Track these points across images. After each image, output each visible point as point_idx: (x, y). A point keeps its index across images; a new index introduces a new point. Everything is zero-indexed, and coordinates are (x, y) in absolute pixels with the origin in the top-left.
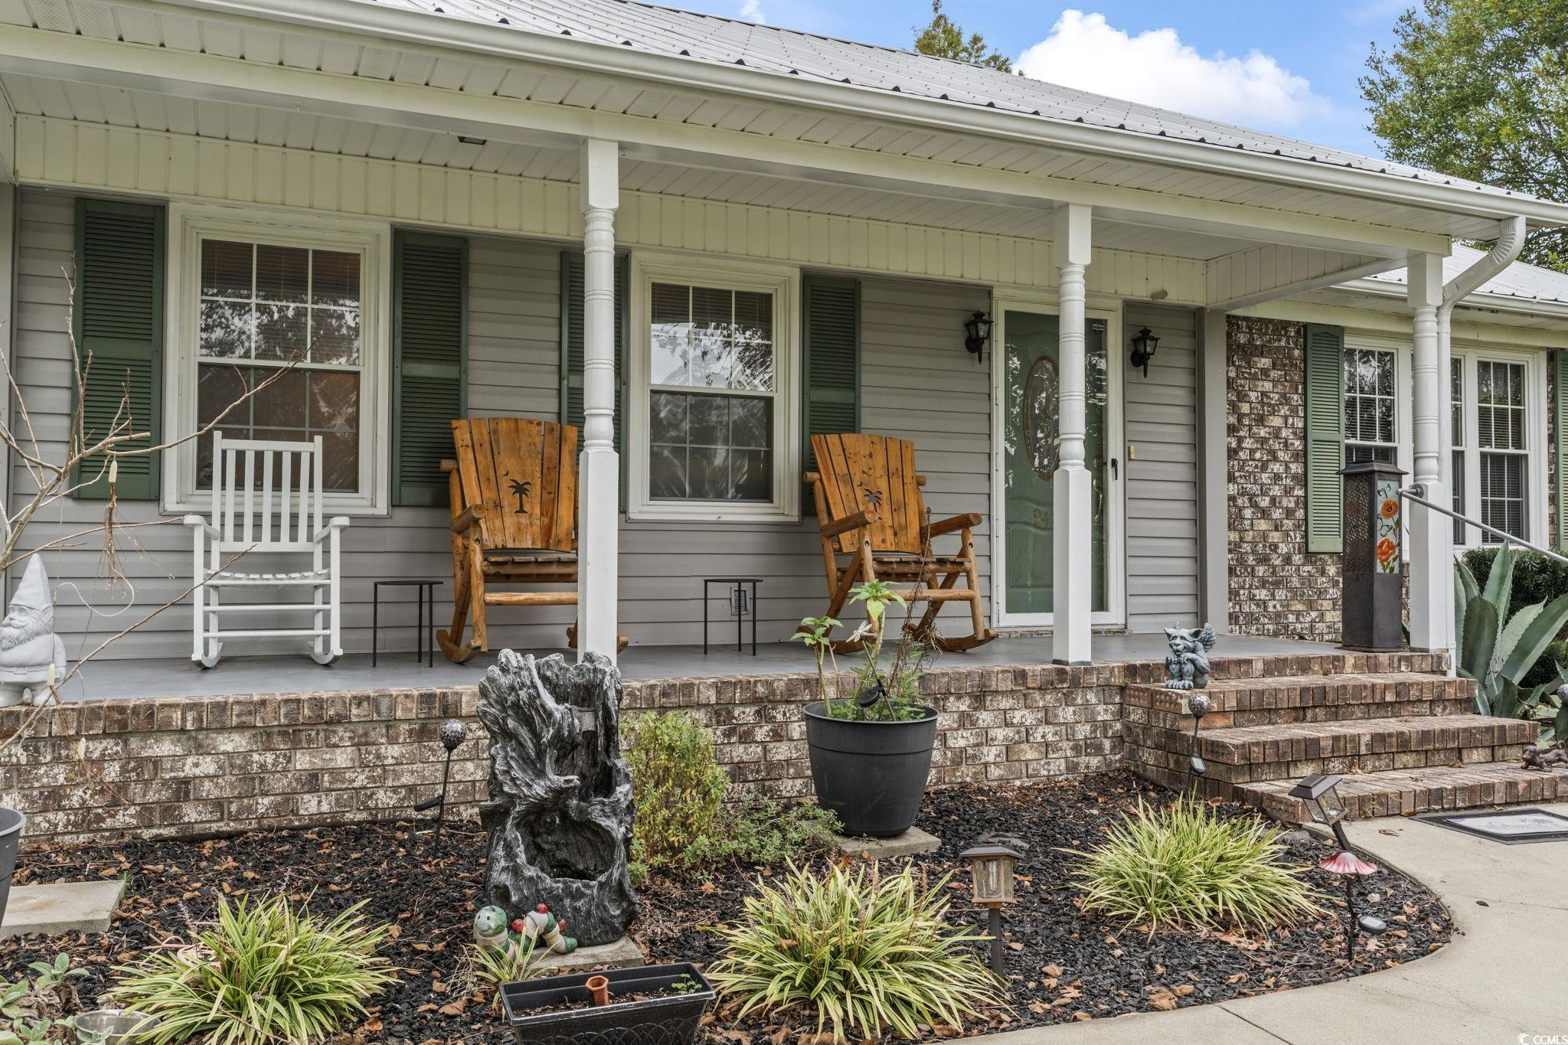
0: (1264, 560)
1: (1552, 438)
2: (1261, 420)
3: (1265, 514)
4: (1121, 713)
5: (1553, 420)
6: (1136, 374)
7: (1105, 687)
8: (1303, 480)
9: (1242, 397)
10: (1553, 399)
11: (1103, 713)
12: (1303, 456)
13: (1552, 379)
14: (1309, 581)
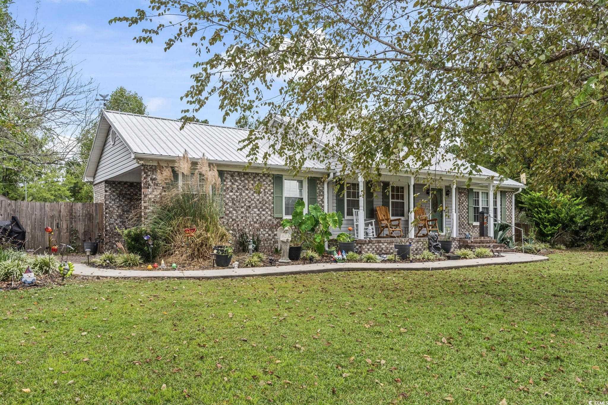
0: (463, 225)
1: (501, 205)
2: (462, 203)
3: (463, 218)
4: (459, 243)
5: (501, 202)
6: (447, 197)
7: (457, 240)
8: (468, 212)
9: (460, 200)
10: (501, 198)
11: (457, 244)
12: (468, 209)
13: (501, 195)
14: (468, 228)
